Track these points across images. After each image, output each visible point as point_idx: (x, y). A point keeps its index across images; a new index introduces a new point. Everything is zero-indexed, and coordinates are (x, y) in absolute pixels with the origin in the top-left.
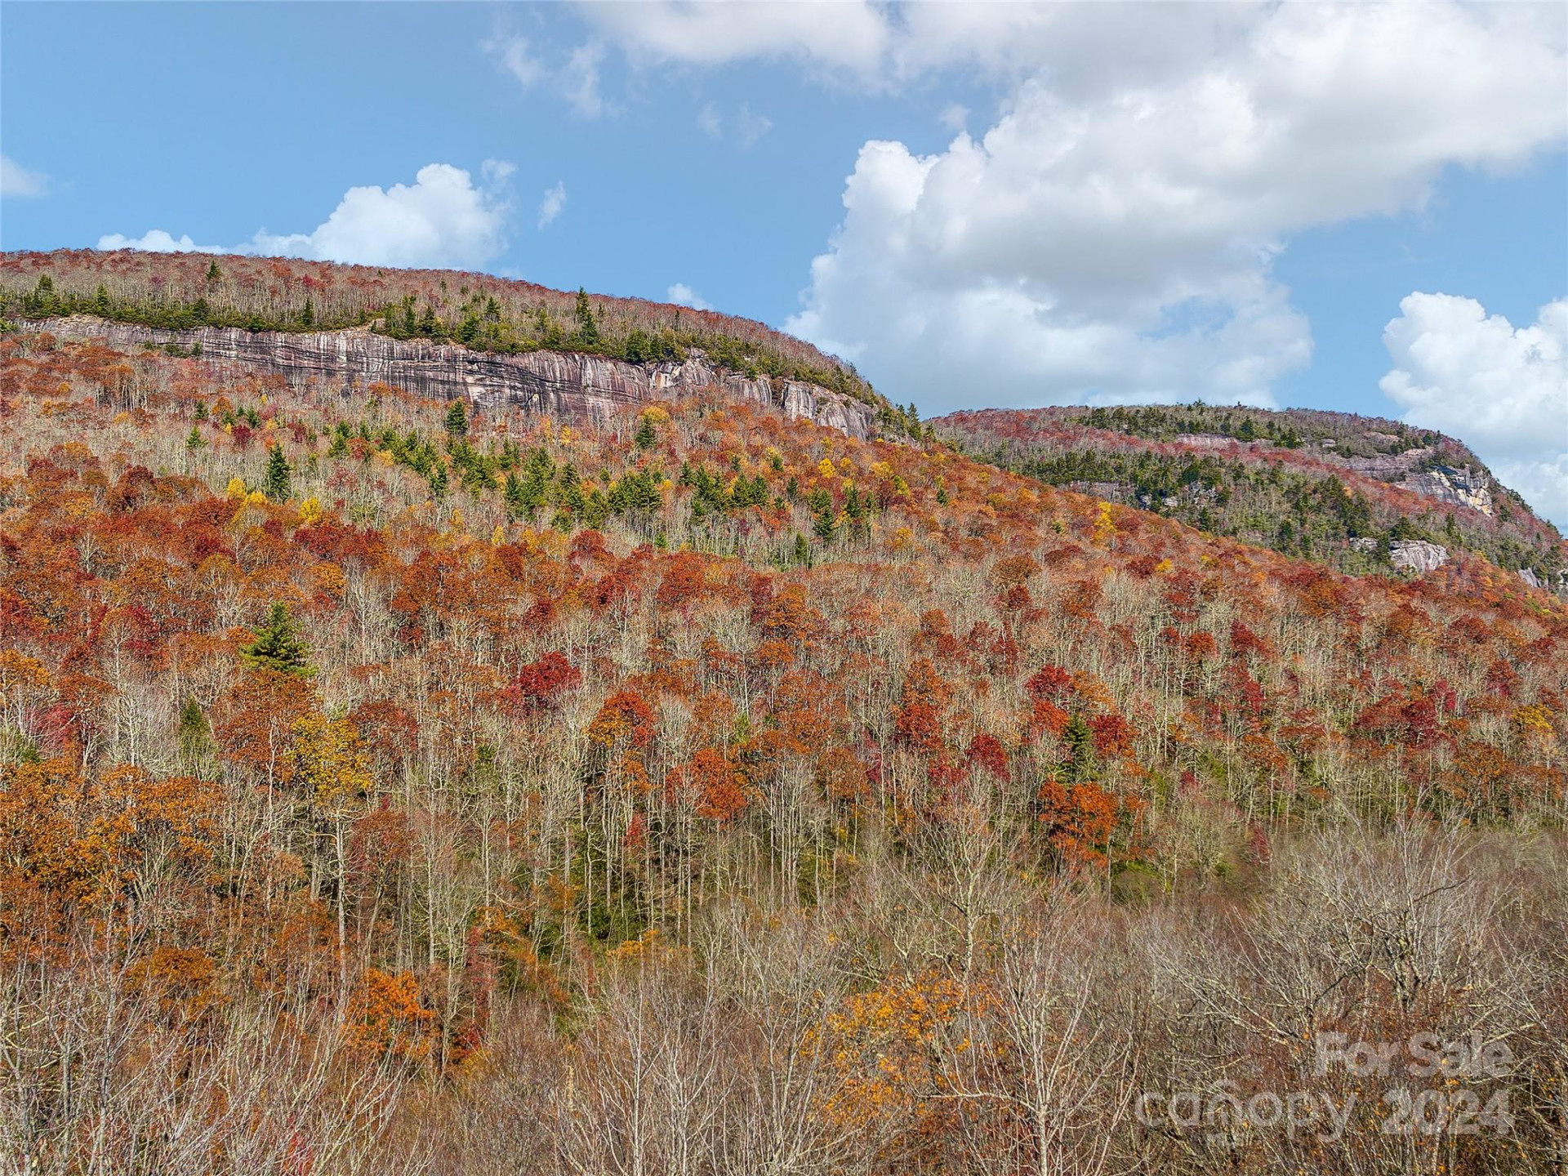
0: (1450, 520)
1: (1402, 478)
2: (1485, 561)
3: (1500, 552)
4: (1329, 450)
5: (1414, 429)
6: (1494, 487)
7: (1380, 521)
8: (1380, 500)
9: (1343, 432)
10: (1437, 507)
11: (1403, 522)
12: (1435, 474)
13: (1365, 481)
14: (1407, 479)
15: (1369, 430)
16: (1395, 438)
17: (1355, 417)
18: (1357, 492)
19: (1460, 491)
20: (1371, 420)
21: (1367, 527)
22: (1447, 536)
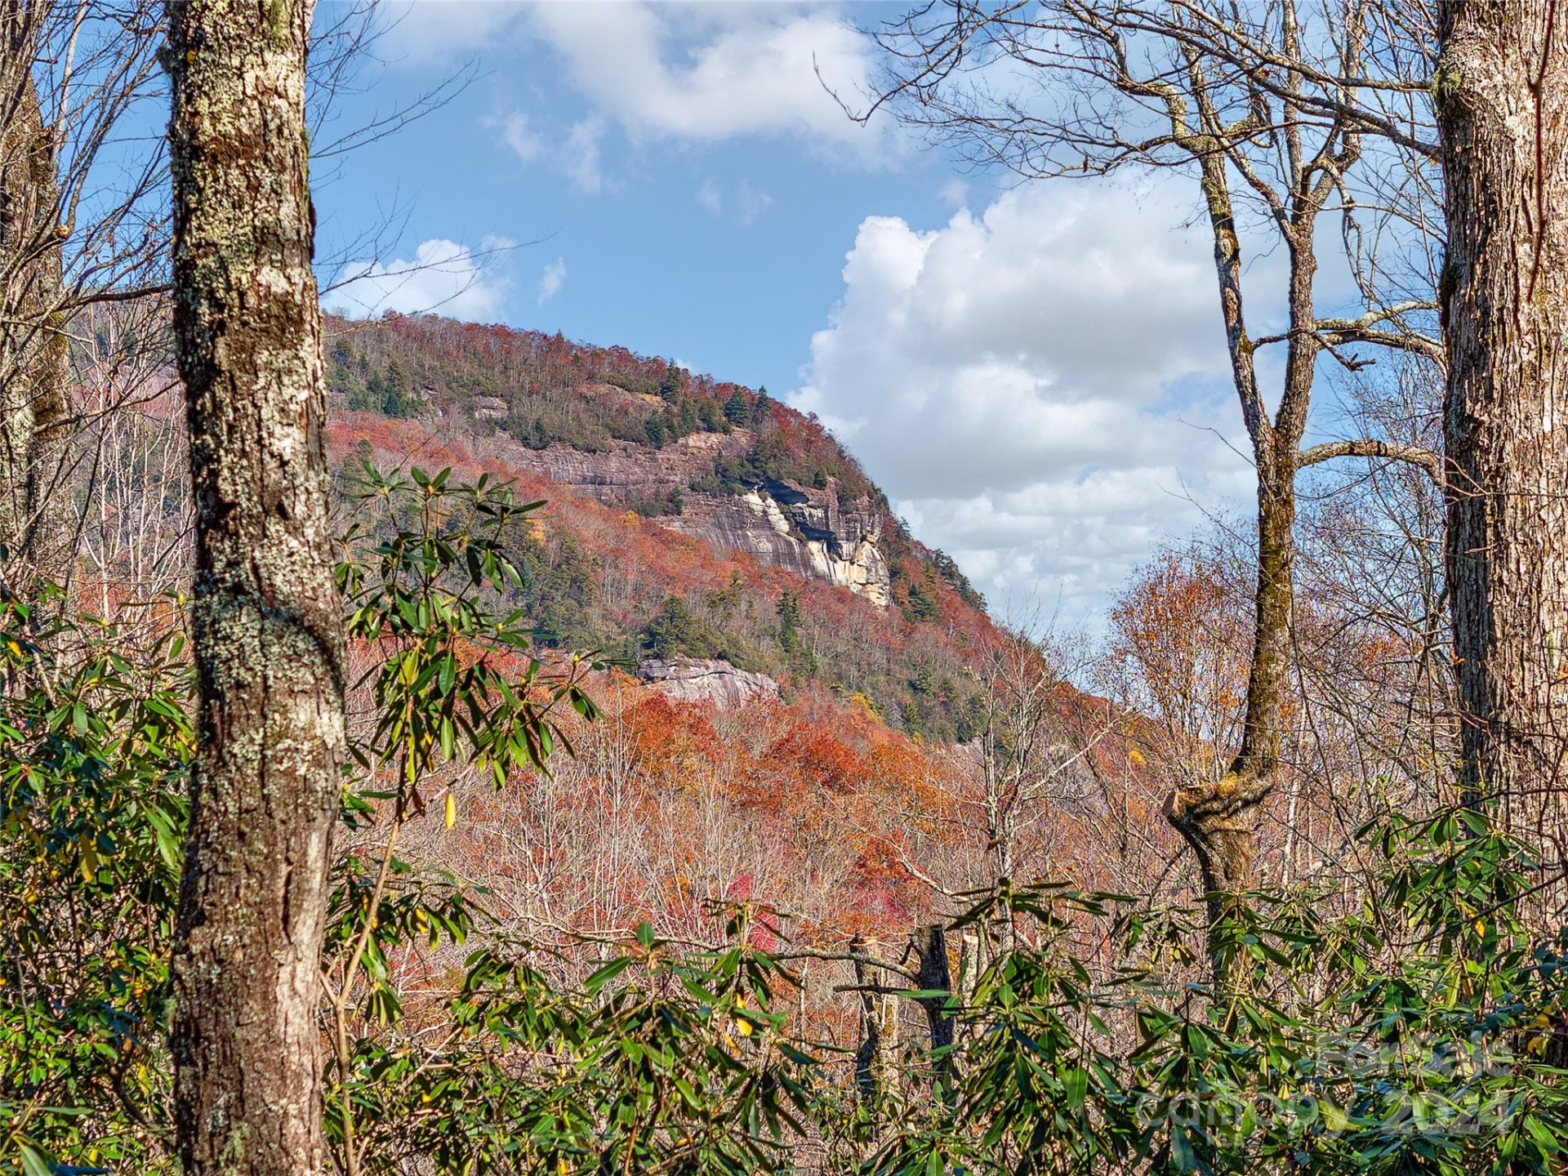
0: (786, 610)
1: (673, 505)
2: (871, 715)
3: (908, 698)
4: (492, 425)
5: (702, 382)
6: (895, 540)
7: (617, 607)
8: (617, 553)
9: (526, 379)
10: (757, 578)
11: (673, 612)
12: (753, 499)
13: (580, 504)
14: (686, 511)
15: (591, 377)
16: (654, 401)
17: (556, 344)
18: (559, 532)
19: (814, 546)
20: (597, 355)
21: (584, 623)
22: (781, 649)
